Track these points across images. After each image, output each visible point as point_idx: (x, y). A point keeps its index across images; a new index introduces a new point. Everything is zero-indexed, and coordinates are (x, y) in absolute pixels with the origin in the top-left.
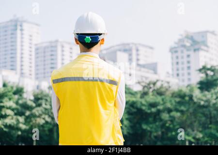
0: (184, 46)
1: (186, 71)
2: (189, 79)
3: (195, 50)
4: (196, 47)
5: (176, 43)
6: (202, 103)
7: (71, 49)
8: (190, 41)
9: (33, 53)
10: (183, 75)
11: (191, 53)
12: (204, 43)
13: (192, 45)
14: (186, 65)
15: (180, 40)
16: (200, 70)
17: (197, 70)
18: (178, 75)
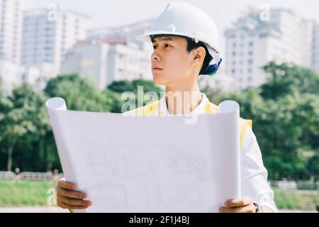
0: (246, 29)
1: (245, 67)
2: (250, 79)
3: (262, 36)
4: (264, 31)
5: (234, 24)
6: (264, 117)
7: (77, 21)
8: (255, 22)
9: (20, 25)
10: (241, 71)
11: (256, 40)
12: (276, 26)
13: (257, 28)
14: (246, 57)
15: (241, 20)
16: (265, 68)
17: (261, 68)
18: (233, 71)
